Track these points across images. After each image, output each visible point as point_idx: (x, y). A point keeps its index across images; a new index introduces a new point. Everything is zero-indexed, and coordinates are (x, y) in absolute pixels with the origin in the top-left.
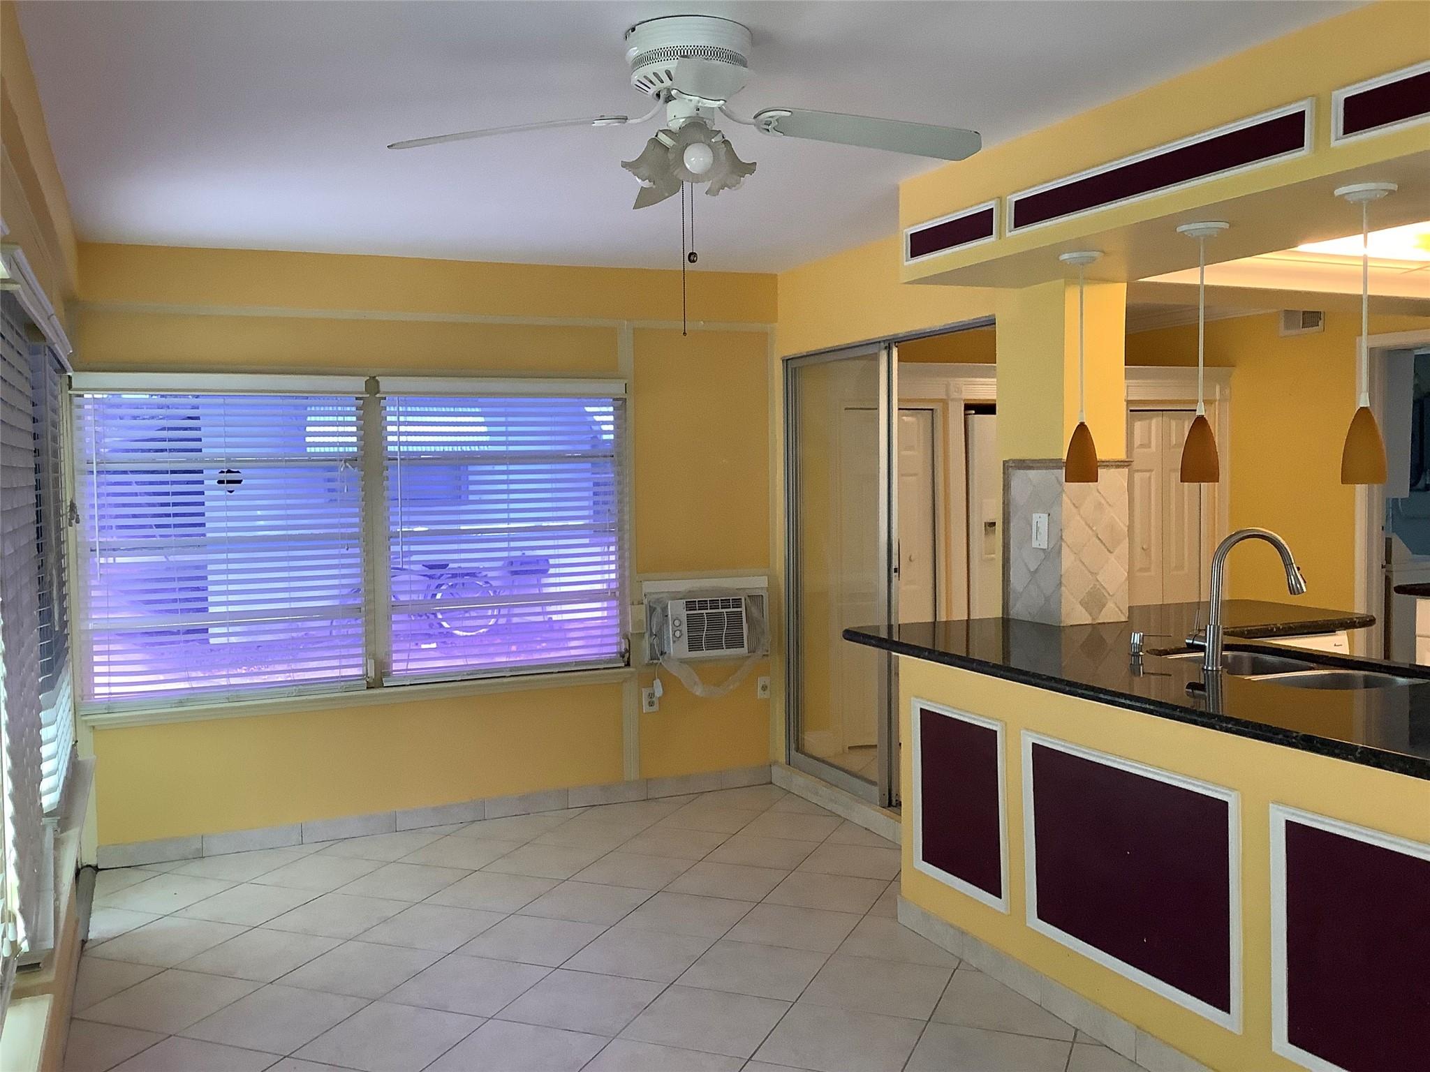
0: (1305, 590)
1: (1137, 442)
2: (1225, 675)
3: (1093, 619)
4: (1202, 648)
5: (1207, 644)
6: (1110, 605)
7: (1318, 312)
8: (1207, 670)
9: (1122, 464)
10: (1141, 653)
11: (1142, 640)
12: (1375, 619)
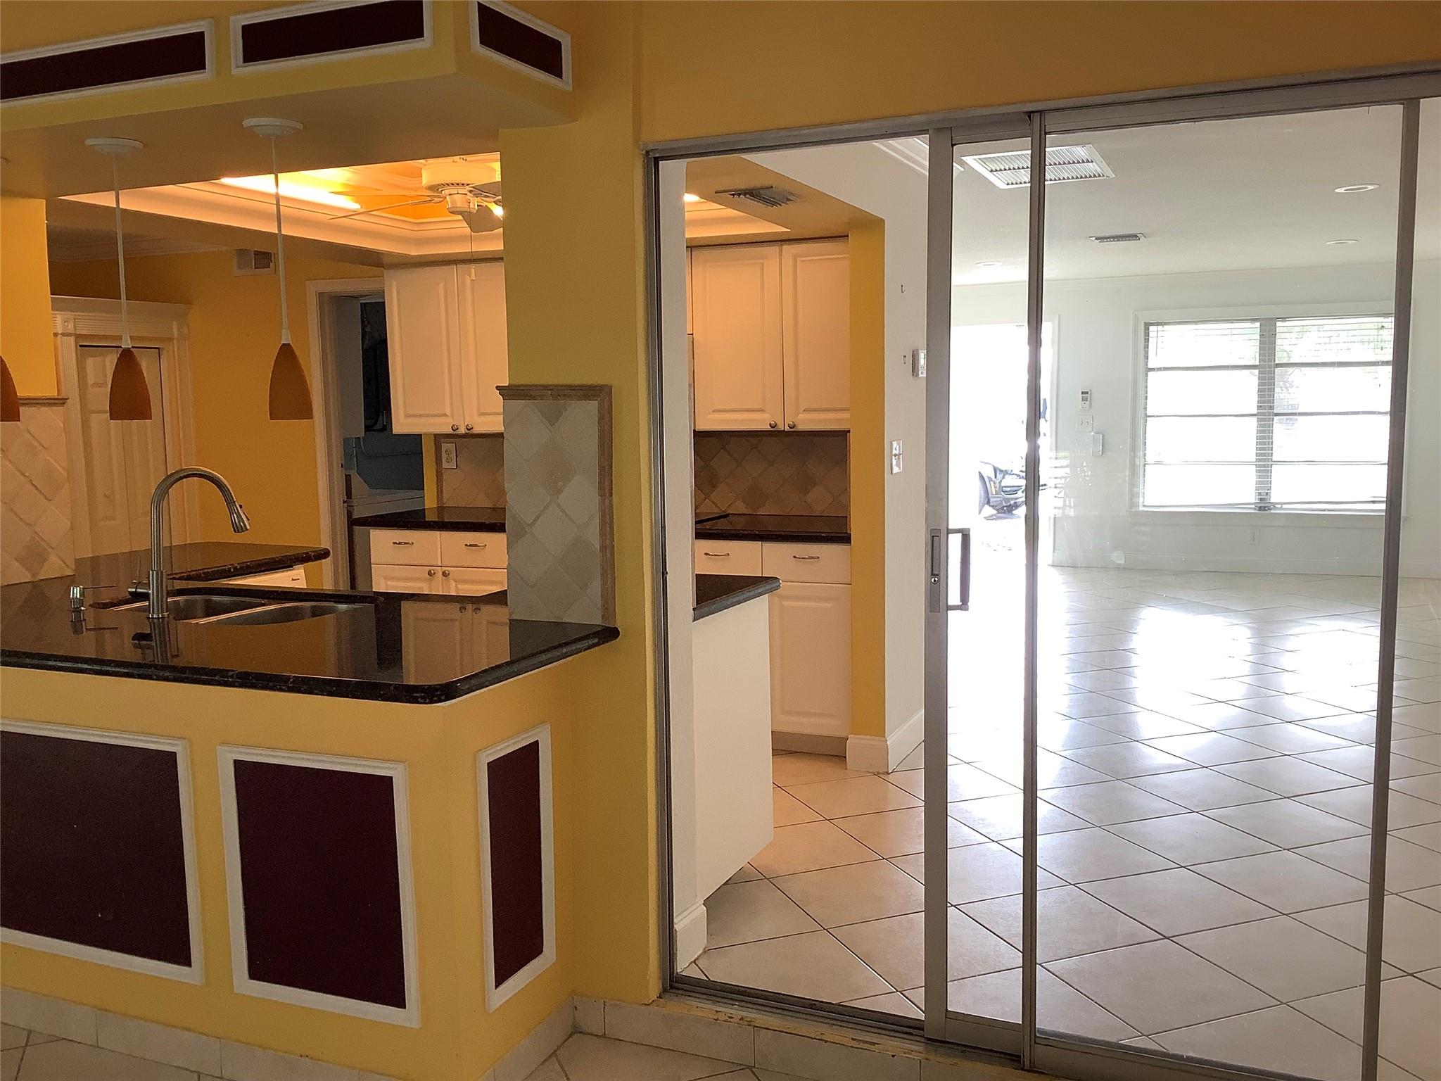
0: (248, 527)
1: (91, 380)
2: (172, 621)
3: (34, 576)
4: (145, 597)
5: (151, 592)
6: (53, 558)
7: (268, 253)
8: (153, 618)
9: (52, 401)
10: (82, 608)
11: (82, 594)
12: (329, 551)
